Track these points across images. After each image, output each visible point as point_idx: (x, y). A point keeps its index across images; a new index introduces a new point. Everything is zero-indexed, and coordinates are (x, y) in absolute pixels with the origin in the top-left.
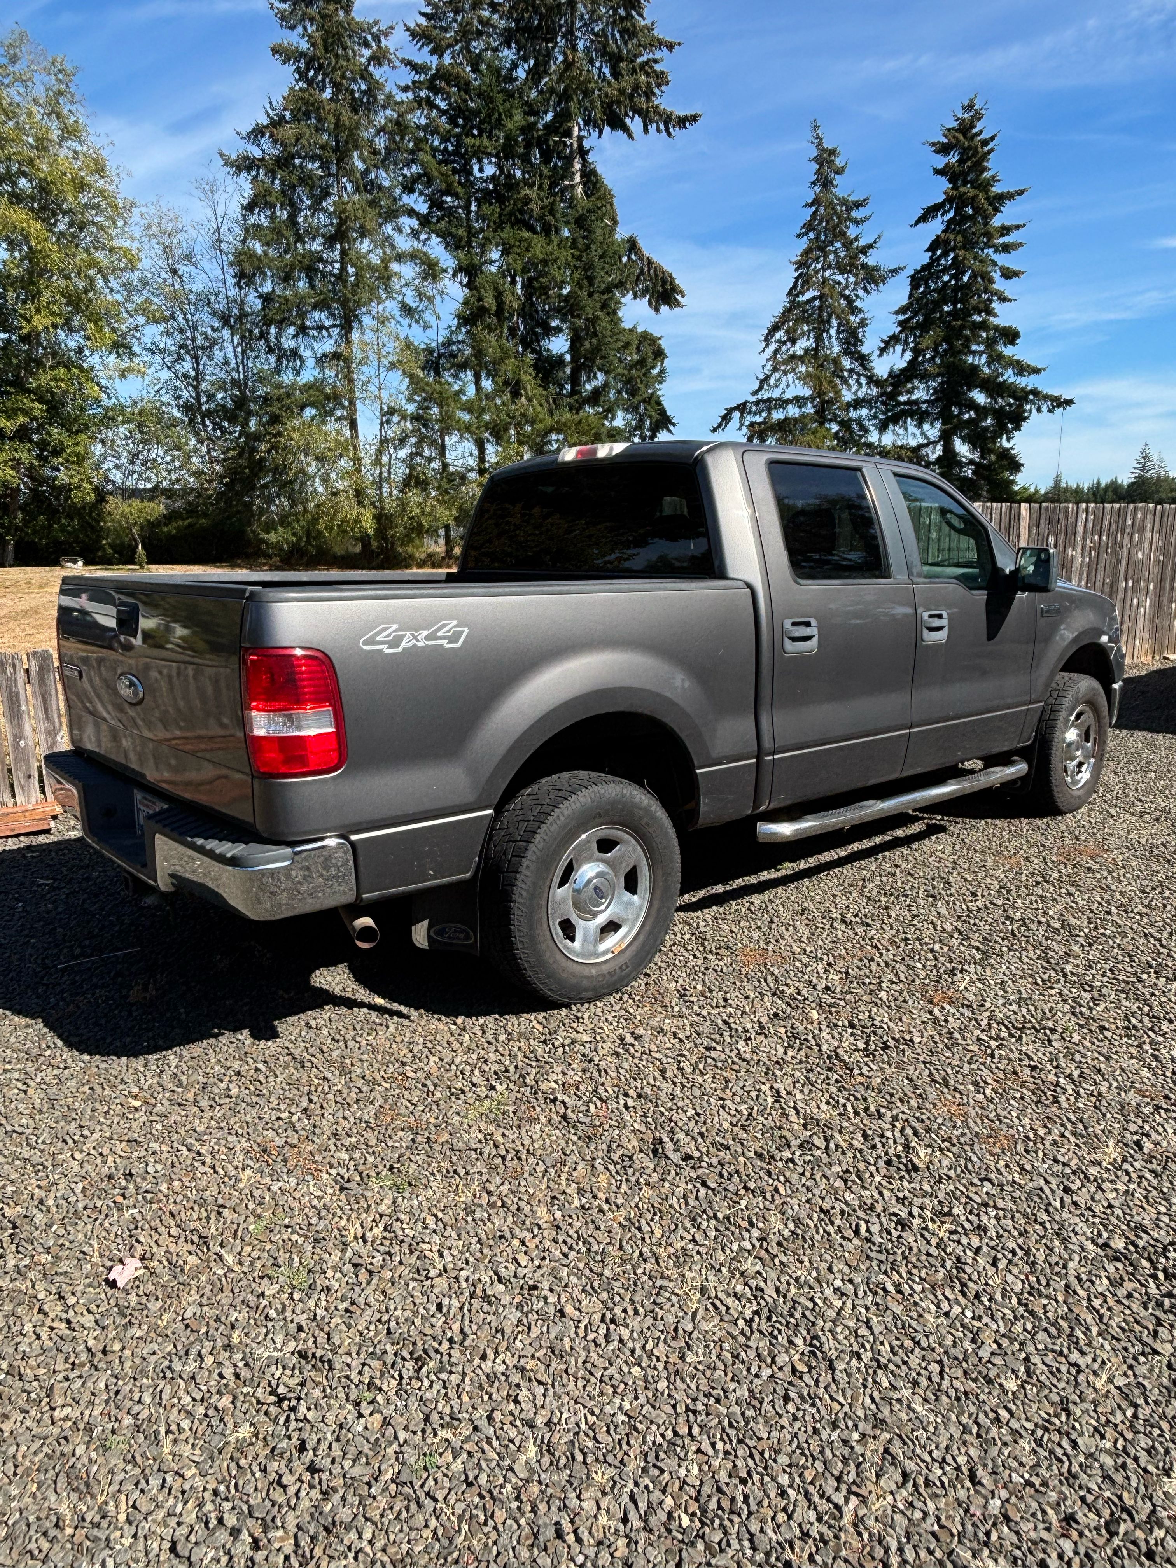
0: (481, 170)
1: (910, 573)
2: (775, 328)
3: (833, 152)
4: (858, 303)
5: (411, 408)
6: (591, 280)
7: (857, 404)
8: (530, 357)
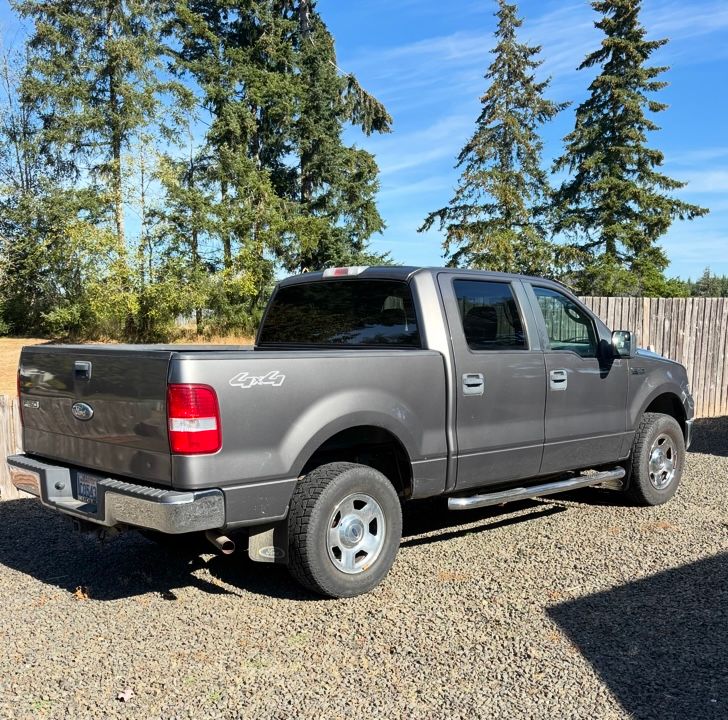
0: (225, 17)
1: (542, 345)
2: (468, 149)
3: (512, 9)
4: (534, 131)
5: (169, 212)
6: (317, 109)
7: (537, 211)
8: (268, 170)
